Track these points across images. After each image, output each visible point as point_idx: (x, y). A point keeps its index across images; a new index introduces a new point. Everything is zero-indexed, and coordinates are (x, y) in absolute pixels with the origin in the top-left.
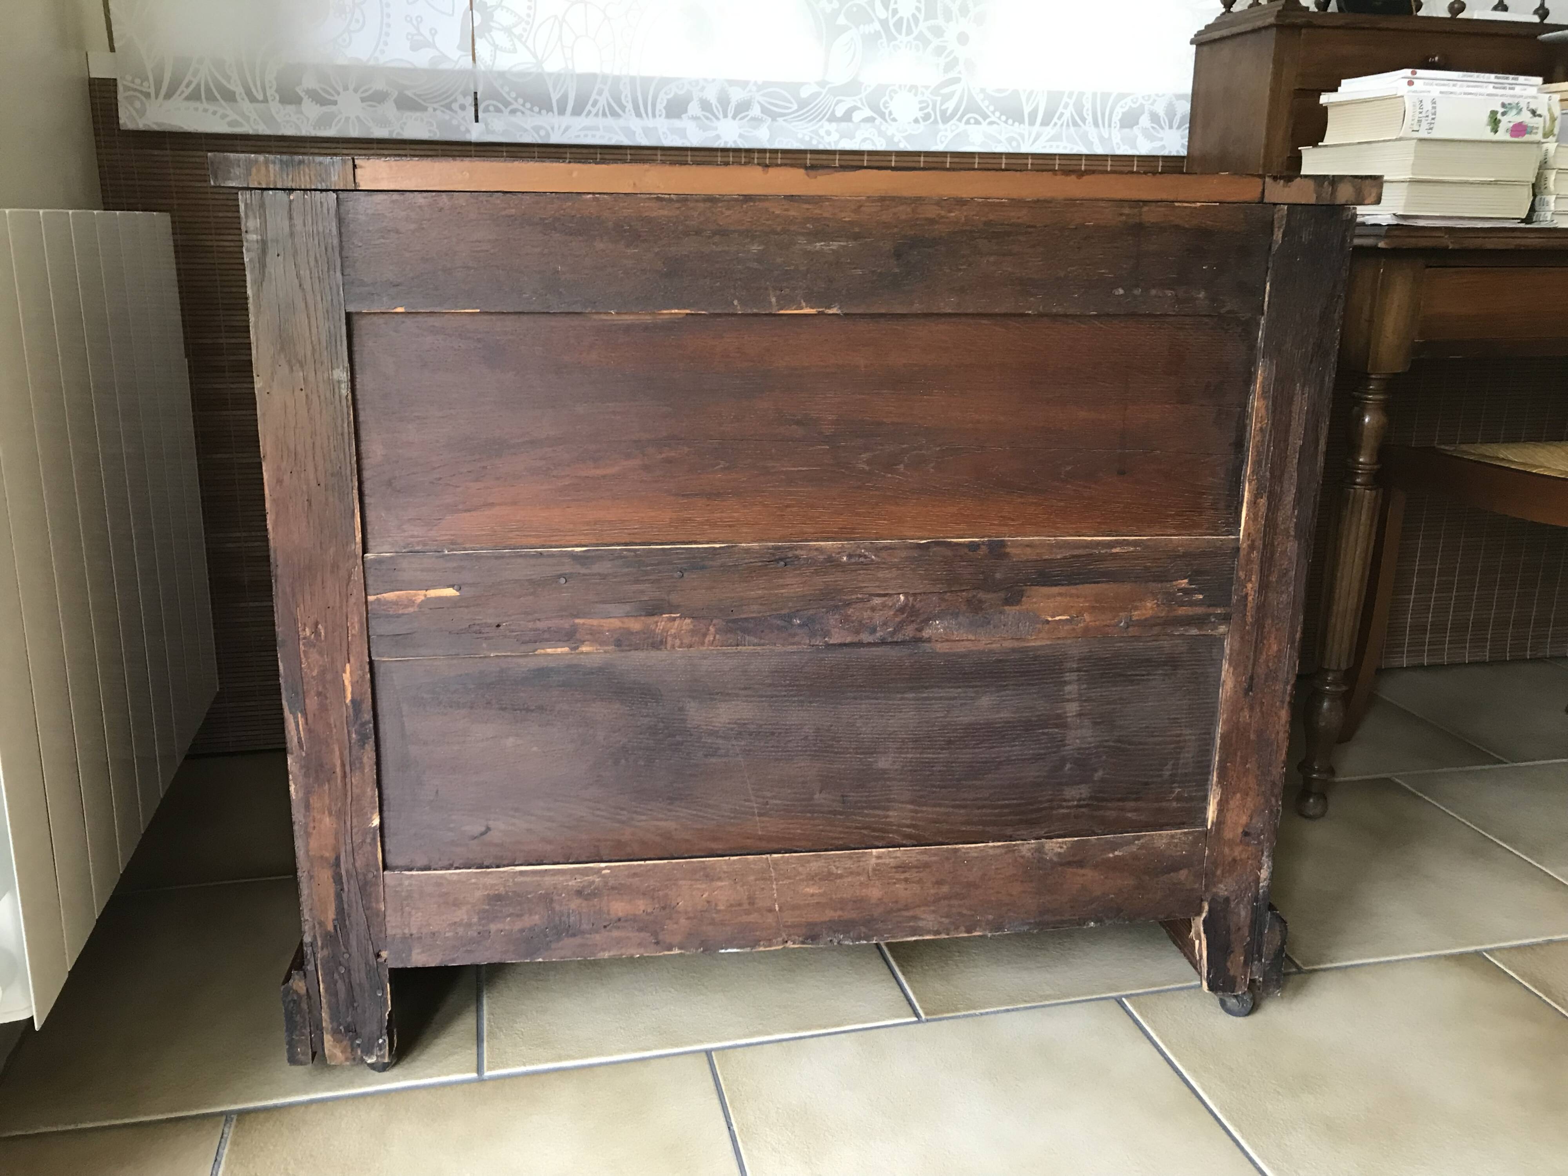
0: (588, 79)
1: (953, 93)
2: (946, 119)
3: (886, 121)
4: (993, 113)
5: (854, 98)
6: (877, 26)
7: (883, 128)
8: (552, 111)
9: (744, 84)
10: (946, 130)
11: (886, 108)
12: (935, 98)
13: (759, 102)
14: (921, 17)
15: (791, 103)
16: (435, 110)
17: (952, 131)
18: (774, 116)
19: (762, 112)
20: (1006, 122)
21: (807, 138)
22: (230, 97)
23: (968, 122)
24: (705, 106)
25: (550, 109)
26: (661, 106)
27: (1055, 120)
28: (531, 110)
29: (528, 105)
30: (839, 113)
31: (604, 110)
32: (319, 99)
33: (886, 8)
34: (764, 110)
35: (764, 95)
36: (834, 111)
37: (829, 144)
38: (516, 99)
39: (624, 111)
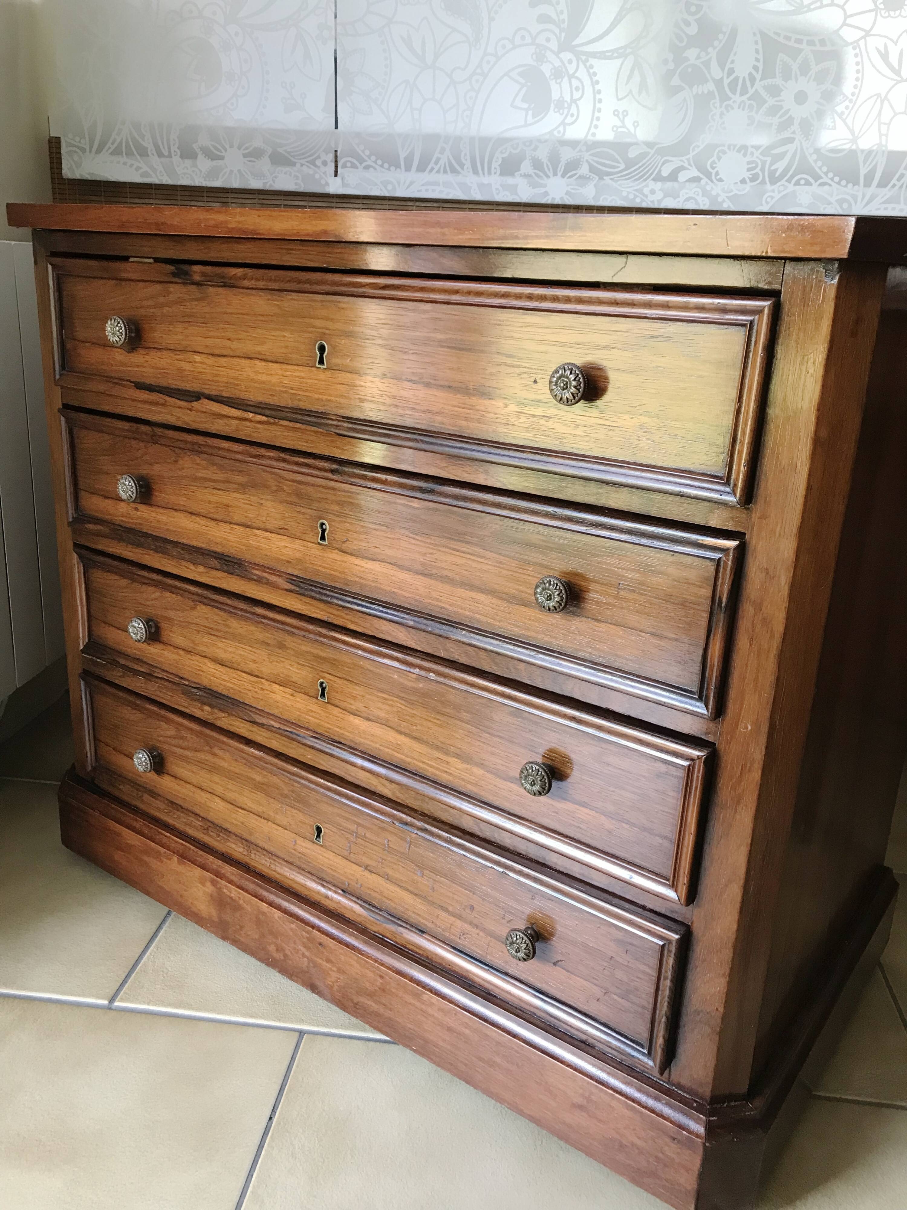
0: (432, 139)
1: (784, 154)
2: (774, 180)
3: (712, 181)
4: (826, 174)
5: (681, 158)
6: (711, 86)
7: (708, 188)
8: (400, 168)
9: (573, 144)
10: (773, 191)
11: (713, 168)
12: (763, 158)
13: (587, 161)
14: (758, 76)
15: (619, 162)
16: (302, 165)
17: (779, 192)
18: (601, 175)
19: (590, 171)
20: (839, 183)
21: (631, 196)
22: (143, 153)
23: (797, 183)
24: (537, 164)
25: (398, 166)
26: (495, 165)
27: (894, 181)
28: (382, 166)
29: (379, 162)
30: (665, 173)
31: (445, 167)
32: (211, 155)
33: (722, 66)
34: (592, 169)
35: (590, 155)
36: (660, 171)
37: (653, 202)
38: (369, 157)
39: (463, 169)
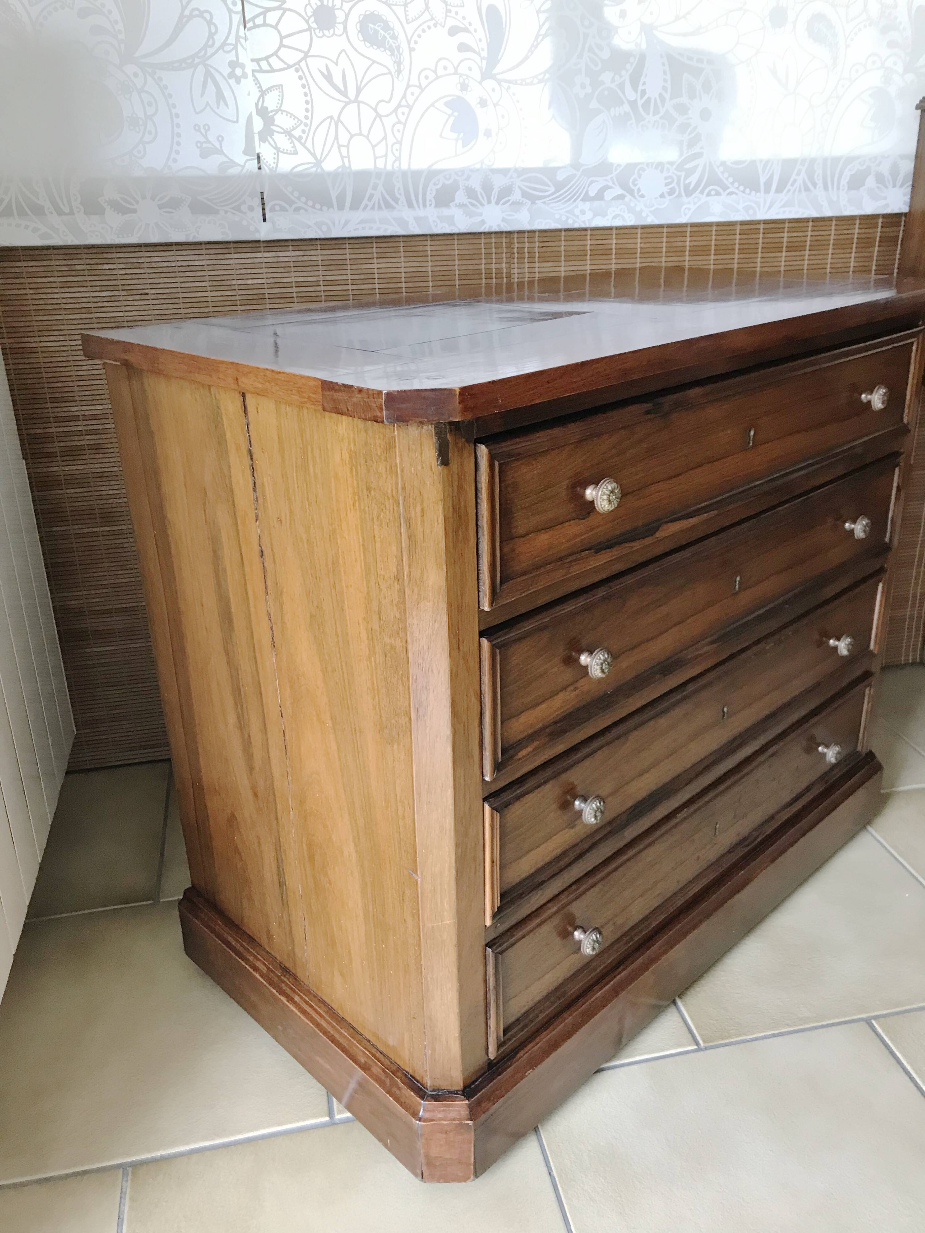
0: (362, 176)
1: (696, 167)
2: (689, 192)
3: (635, 197)
4: (732, 184)
5: (605, 178)
6: (626, 108)
7: (632, 204)
8: (332, 207)
9: (504, 172)
10: (689, 203)
11: (635, 185)
12: (679, 173)
13: (519, 187)
14: (667, 96)
15: (549, 186)
16: (226, 212)
17: (695, 204)
18: (533, 199)
19: (523, 197)
20: (744, 192)
21: (564, 218)
22: (39, 211)
23: (709, 195)
24: (471, 193)
25: (330, 206)
26: (430, 196)
27: (788, 186)
28: (313, 207)
29: (310, 203)
30: (592, 194)
31: (379, 203)
32: (120, 208)
33: (635, 90)
34: (525, 194)
35: (522, 181)
36: (587, 192)
37: (584, 222)
38: (299, 198)
39: (397, 203)
